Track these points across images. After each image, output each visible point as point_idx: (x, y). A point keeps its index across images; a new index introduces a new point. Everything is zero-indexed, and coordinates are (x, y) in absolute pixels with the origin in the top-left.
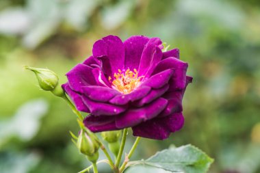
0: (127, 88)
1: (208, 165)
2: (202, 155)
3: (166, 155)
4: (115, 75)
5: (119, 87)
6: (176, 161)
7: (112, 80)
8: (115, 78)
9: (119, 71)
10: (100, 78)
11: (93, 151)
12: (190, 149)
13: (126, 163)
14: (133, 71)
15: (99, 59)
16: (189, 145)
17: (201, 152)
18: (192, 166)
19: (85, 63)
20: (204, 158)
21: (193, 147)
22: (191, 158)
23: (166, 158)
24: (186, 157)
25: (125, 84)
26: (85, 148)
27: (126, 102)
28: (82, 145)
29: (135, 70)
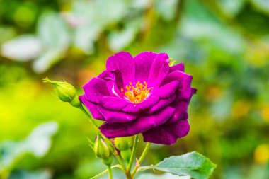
0: (138, 99)
1: (212, 170)
2: (206, 161)
3: (173, 161)
4: (127, 87)
5: (130, 97)
6: (183, 166)
7: (124, 92)
8: (127, 90)
9: (131, 83)
10: (113, 89)
11: (108, 155)
12: (195, 155)
13: (137, 168)
14: (143, 84)
15: (112, 72)
16: (194, 152)
17: (205, 158)
18: (197, 171)
19: (99, 77)
20: (207, 164)
21: (198, 153)
22: (196, 163)
23: (174, 163)
24: (191, 162)
25: (136, 95)
26: (101, 152)
27: (137, 110)
28: (98, 149)
29: (145, 83)
